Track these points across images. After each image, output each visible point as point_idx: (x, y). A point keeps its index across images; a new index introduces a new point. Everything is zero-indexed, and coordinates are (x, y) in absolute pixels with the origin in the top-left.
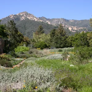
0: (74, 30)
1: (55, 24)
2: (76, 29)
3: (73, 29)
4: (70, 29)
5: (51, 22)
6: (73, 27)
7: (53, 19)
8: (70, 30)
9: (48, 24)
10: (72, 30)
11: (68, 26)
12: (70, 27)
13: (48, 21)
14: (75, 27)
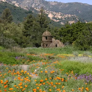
0: (56, 19)
1: (27, 8)
2: (60, 17)
3: (55, 16)
4: (50, 16)
5: (20, 4)
6: (54, 13)
8: (51, 19)
9: (15, 7)
10: (54, 18)
11: (47, 11)
12: (50, 14)
13: (15, 2)
14: (58, 14)
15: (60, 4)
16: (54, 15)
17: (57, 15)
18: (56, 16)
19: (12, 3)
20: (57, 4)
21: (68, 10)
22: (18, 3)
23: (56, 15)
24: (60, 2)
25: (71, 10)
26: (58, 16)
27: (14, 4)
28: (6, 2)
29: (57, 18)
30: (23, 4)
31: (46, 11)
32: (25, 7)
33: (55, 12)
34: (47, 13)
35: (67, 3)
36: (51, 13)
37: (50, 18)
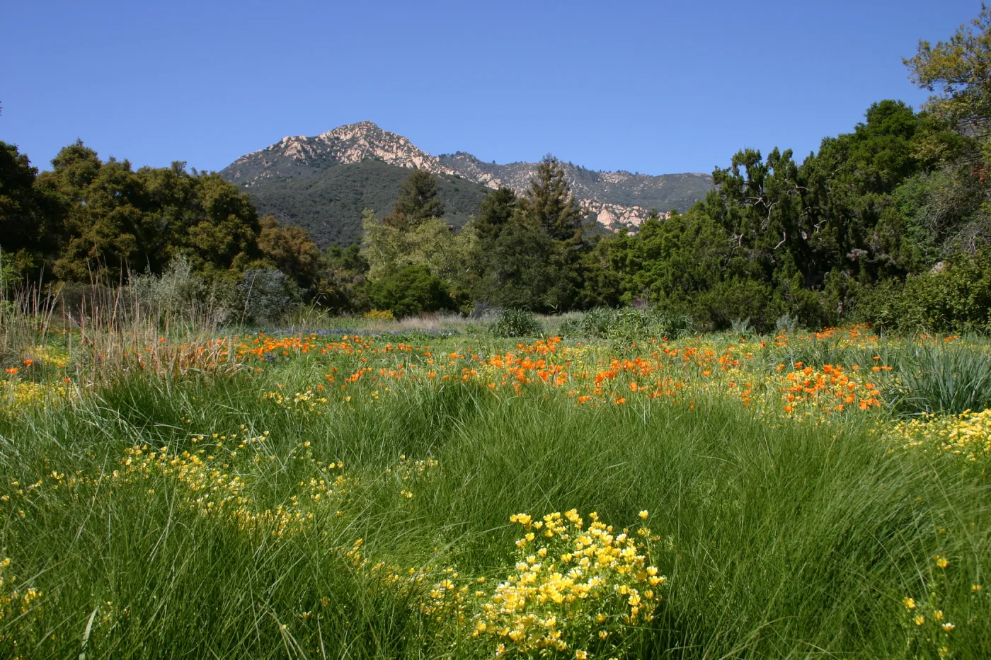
1: (526, 193)
2: (636, 222)
3: (622, 220)
4: (605, 218)
5: (504, 182)
6: (618, 209)
7: (517, 167)
8: (607, 227)
9: (487, 191)
10: (616, 224)
11: (594, 204)
12: (604, 212)
13: (487, 177)
14: (630, 212)
15: (635, 179)
16: (616, 214)
17: (626, 215)
18: (622, 218)
19: (480, 180)
20: (626, 178)
21: (664, 198)
22: (498, 181)
23: (622, 214)
24: (637, 173)
25: (674, 199)
26: (631, 219)
27: (485, 182)
28: (458, 177)
29: (628, 225)
30: (515, 182)
31: (591, 203)
32: (522, 190)
33: (622, 205)
34: (594, 210)
35: (659, 177)
36: (606, 208)
37: (602, 225)
